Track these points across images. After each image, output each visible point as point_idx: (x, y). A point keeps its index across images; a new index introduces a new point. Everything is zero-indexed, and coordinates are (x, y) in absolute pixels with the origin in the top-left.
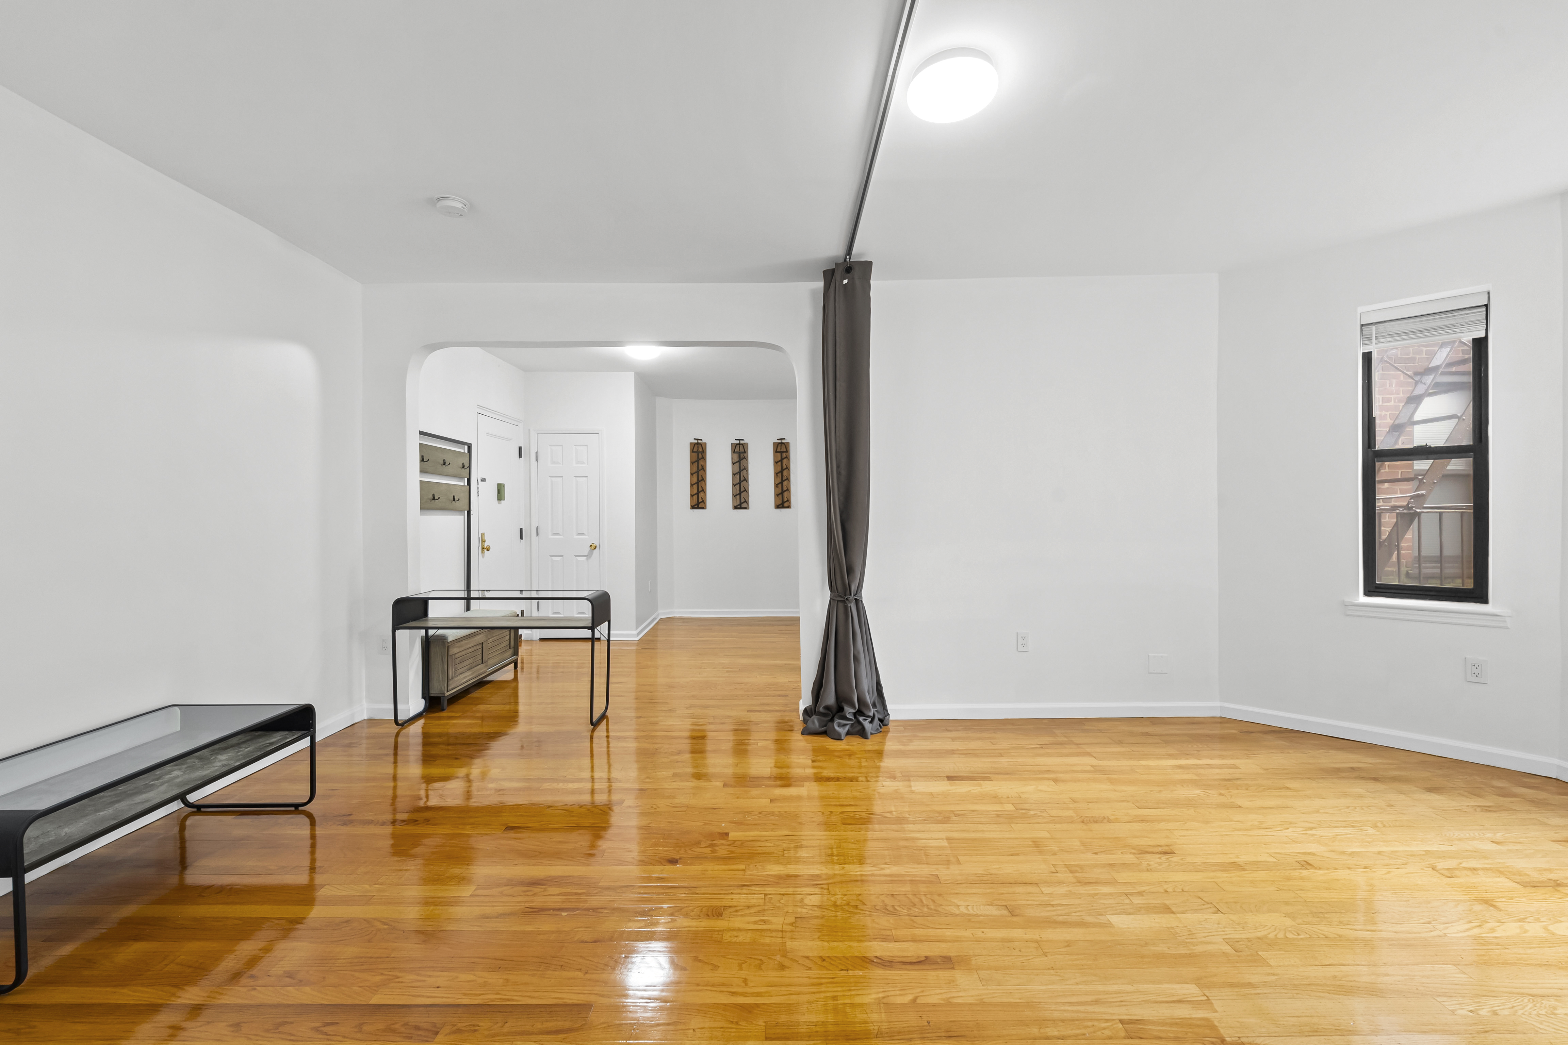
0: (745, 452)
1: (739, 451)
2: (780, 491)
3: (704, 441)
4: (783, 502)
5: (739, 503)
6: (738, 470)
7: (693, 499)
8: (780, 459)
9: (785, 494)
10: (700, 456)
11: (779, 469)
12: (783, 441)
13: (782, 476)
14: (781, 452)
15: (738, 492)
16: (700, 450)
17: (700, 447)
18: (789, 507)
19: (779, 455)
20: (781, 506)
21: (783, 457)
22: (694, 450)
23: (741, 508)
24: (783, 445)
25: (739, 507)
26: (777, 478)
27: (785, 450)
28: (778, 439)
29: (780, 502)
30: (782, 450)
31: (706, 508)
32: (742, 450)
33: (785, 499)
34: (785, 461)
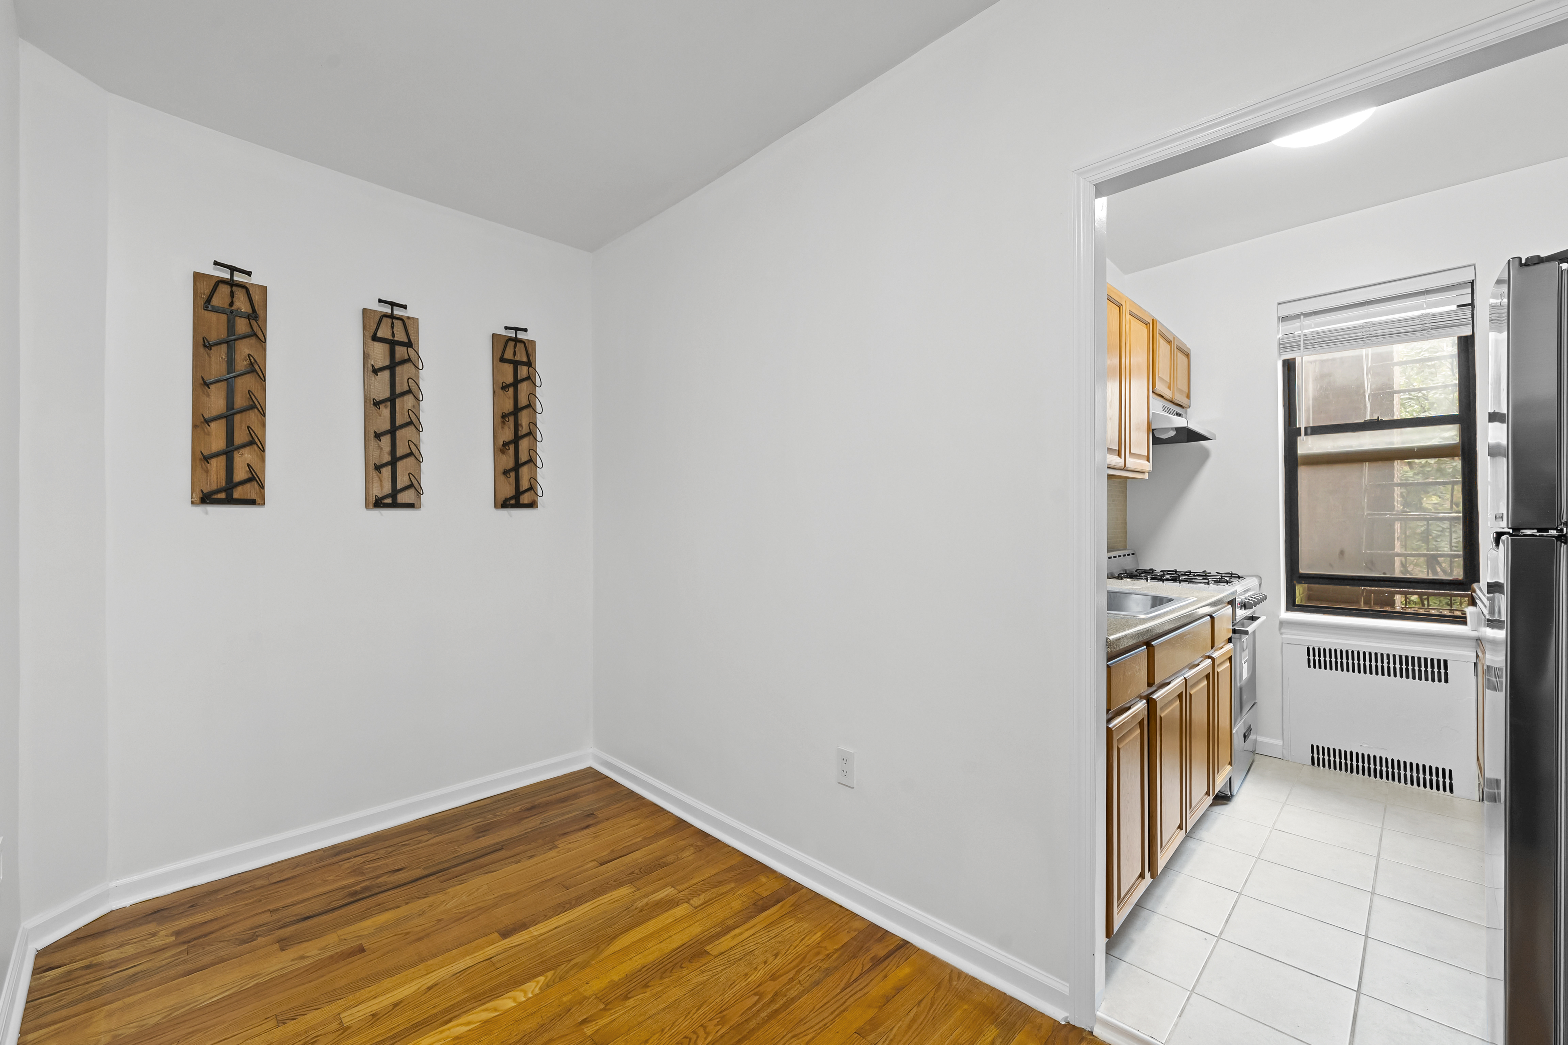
0: (409, 344)
1: (390, 338)
2: (511, 464)
3: (255, 280)
4: (518, 493)
5: (387, 489)
6: (386, 394)
7: (207, 471)
8: (510, 379)
9: (525, 471)
10: (242, 326)
11: (509, 406)
12: (521, 335)
13: (517, 425)
14: (516, 364)
15: (387, 458)
16: (242, 304)
17: (240, 295)
18: (532, 505)
19: (509, 369)
20: (513, 502)
21: (519, 378)
22: (215, 302)
23: (395, 505)
24: (520, 346)
25: (389, 501)
26: (502, 428)
27: (525, 359)
28: (506, 328)
29: (508, 491)
30: (516, 358)
31: (264, 504)
32: (400, 336)
33: (524, 485)
34: (523, 387)
